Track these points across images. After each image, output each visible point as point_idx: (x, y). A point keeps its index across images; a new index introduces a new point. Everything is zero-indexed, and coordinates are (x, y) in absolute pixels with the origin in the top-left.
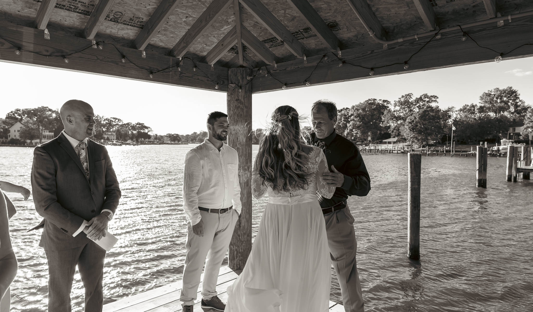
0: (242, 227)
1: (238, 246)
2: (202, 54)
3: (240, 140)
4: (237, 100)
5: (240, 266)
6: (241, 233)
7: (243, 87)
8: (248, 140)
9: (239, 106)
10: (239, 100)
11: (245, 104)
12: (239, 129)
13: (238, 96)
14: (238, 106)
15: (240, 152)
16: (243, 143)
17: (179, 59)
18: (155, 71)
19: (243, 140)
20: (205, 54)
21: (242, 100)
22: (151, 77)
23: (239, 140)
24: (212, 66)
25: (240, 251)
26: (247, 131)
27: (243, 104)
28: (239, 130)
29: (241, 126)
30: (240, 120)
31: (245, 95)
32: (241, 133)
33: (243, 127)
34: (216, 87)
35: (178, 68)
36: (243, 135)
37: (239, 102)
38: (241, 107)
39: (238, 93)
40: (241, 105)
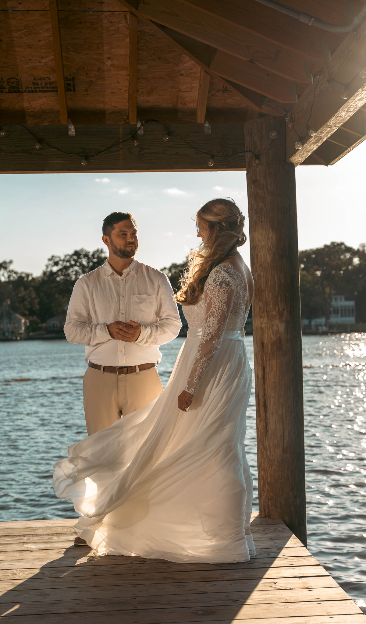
0: (270, 432)
1: (265, 471)
5: (269, 510)
6: (269, 444)
7: (261, 156)
8: (277, 257)
10: (256, 180)
11: (267, 189)
12: (259, 237)
13: (254, 175)
14: (256, 192)
15: (263, 282)
16: (266, 265)
17: (136, 125)
18: (92, 154)
19: (266, 259)
21: (262, 180)
22: (84, 163)
23: (259, 259)
25: (269, 479)
26: (275, 238)
27: (263, 189)
28: (259, 240)
29: (262, 232)
30: (259, 220)
31: (267, 170)
32: (262, 245)
33: (265, 232)
34: (210, 164)
35: (134, 140)
36: (265, 248)
37: (257, 185)
38: (260, 195)
39: (255, 169)
40: (260, 190)
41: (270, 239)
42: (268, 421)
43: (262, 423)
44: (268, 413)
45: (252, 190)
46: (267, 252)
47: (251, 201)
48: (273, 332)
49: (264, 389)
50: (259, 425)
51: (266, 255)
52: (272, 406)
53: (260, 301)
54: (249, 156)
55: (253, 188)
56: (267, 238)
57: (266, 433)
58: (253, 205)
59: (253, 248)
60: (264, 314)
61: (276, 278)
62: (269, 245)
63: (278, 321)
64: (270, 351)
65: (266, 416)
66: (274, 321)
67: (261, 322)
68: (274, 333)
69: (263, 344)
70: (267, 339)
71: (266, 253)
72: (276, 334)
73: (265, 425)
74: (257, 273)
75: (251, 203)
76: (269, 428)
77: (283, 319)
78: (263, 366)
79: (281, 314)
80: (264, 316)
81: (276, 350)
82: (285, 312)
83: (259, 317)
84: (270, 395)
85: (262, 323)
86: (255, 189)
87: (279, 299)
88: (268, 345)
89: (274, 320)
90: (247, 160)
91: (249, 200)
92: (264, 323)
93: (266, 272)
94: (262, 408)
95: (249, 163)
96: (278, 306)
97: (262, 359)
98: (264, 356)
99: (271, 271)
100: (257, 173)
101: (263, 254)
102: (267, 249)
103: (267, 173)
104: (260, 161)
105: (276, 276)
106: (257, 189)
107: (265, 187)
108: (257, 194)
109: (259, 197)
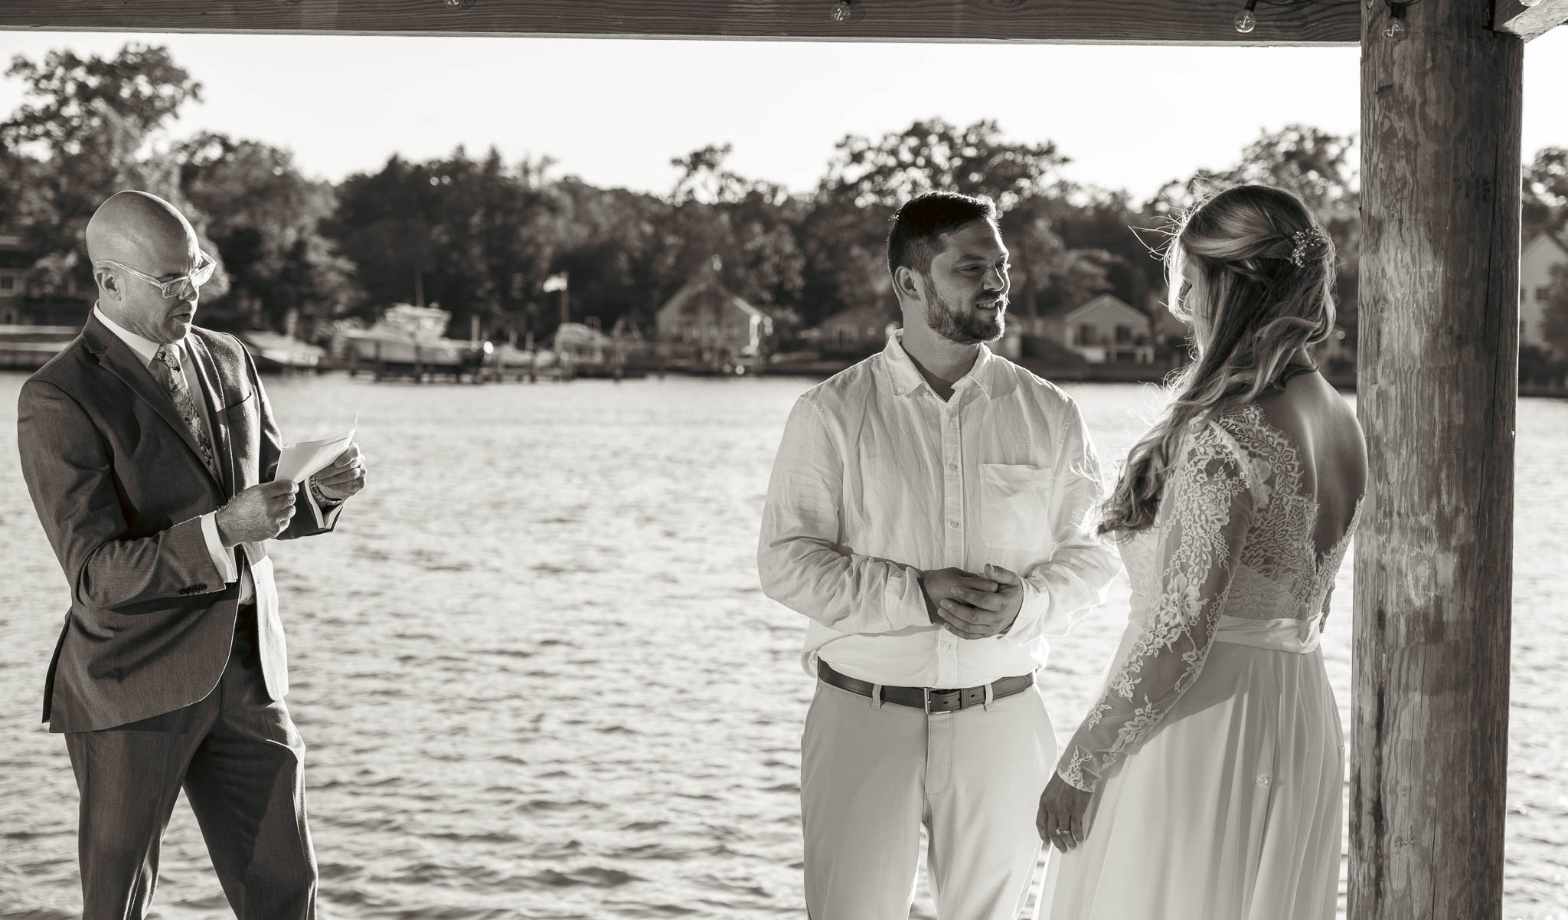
0: (1389, 900)
3: (1390, 344)
4: (1382, 92)
7: (1412, 9)
8: (1444, 340)
9: (1392, 126)
11: (1424, 117)
13: (1386, 69)
14: (1387, 124)
15: (1392, 418)
16: (1408, 362)
19: (1407, 344)
21: (1409, 88)
23: (1384, 343)
26: (1439, 283)
27: (1412, 115)
29: (1399, 256)
30: (1393, 215)
31: (1429, 55)
32: (1397, 299)
33: (1408, 258)
34: (1243, 27)
36: (1407, 309)
37: (1391, 103)
38: (1400, 134)
39: (1389, 48)
40: (1401, 118)
41: (1426, 281)
42: (1386, 863)
43: (1365, 866)
44: (1386, 837)
45: (1376, 118)
46: (1412, 322)
47: (1371, 152)
48: (1416, 580)
49: (1379, 761)
50: (1355, 871)
51: (1409, 332)
52: (1400, 817)
53: (1380, 481)
54: (1372, 3)
55: (1377, 111)
56: (1416, 278)
57: (1376, 902)
58: (1376, 166)
59: (1368, 305)
60: (1392, 522)
61: (1437, 407)
62: (1421, 301)
63: (1435, 546)
64: (1402, 641)
65: (1378, 846)
66: (1421, 548)
67: (1379, 546)
68: (1421, 584)
69: (1381, 617)
70: (1395, 600)
71: (1409, 326)
72: (1426, 588)
73: (1373, 875)
74: (1375, 387)
75: (1371, 159)
76: (1388, 884)
77: (1454, 542)
78: (1377, 686)
79: (1445, 526)
80: (1391, 527)
81: (1422, 640)
82: (1461, 520)
83: (1373, 527)
84: (1397, 782)
85: (1382, 548)
86: (1385, 116)
87: (1443, 475)
88: (1398, 620)
89: (1423, 544)
90: (1366, 17)
91: (1365, 146)
92: (1389, 550)
93: (1404, 386)
94: (1367, 821)
95: (1370, 27)
96: (1439, 497)
97: (1377, 665)
98: (1384, 655)
99: (1420, 385)
100: (1394, 64)
101: (1399, 326)
102: (1414, 313)
103: (1429, 65)
104: (1407, 25)
105: (1437, 401)
106: (1393, 116)
107: (1417, 109)
108: (1392, 131)
109: (1395, 141)
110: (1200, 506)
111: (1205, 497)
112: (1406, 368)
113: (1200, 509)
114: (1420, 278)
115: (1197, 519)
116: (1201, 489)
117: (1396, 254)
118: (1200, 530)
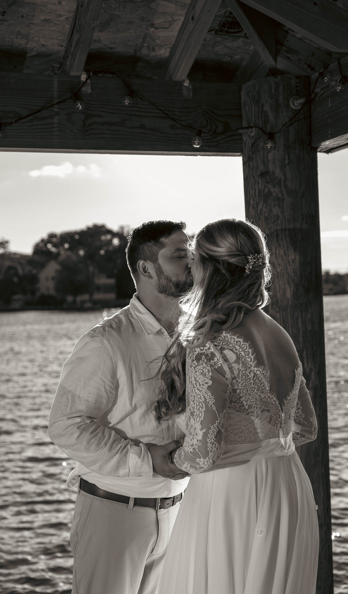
2: (153, 54)
4: (263, 175)
7: (277, 136)
10: (267, 172)
11: (285, 186)
13: (264, 164)
14: (266, 190)
16: (285, 302)
17: (79, 77)
18: (9, 120)
20: (164, 52)
21: (278, 173)
24: (186, 84)
26: (297, 264)
27: (279, 186)
30: (273, 233)
31: (287, 157)
33: (282, 253)
34: (196, 144)
35: (77, 102)
37: (268, 180)
38: (274, 195)
39: (266, 155)
40: (274, 187)
41: (292, 263)
45: (260, 187)
55: (260, 184)
62: (289, 272)
75: (257, 207)
86: (265, 186)
99: (292, 312)
100: (269, 161)
101: (280, 285)
102: (287, 278)
103: (287, 162)
104: (275, 143)
105: (300, 319)
106: (269, 186)
107: (282, 183)
108: (270, 193)
109: (272, 198)
110: (195, 378)
111: (197, 373)
112: (284, 305)
113: (195, 380)
114: (289, 261)
115: (194, 385)
116: (195, 370)
117: (276, 251)
118: (197, 391)
